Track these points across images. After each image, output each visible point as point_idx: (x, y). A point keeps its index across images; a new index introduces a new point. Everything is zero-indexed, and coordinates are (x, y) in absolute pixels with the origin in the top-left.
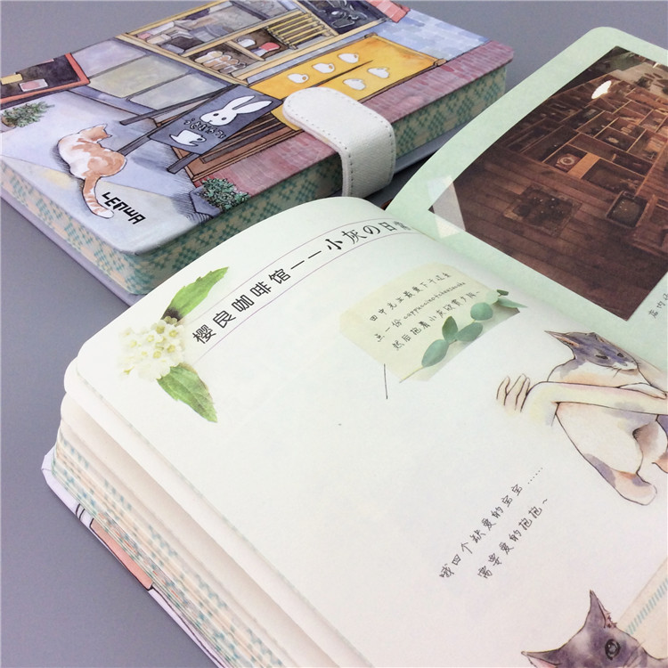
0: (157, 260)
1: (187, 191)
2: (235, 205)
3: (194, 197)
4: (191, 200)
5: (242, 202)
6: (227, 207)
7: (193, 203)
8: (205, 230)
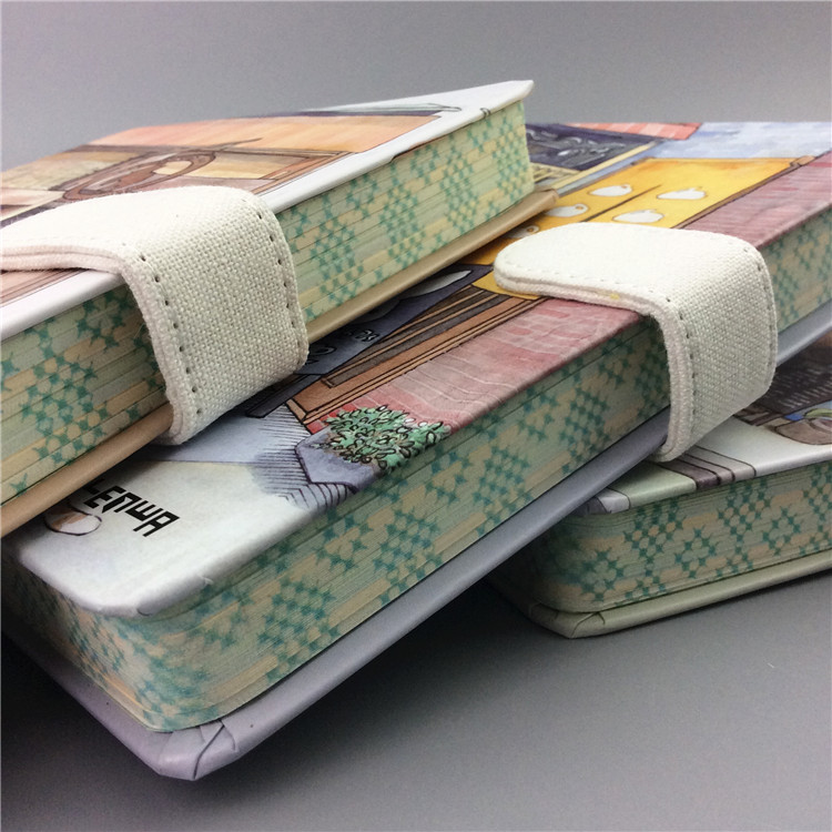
0: (208, 622)
1: (289, 444)
2: (412, 455)
3: (305, 454)
4: (299, 459)
5: (428, 446)
6: (392, 459)
7: (302, 466)
8: (339, 526)
